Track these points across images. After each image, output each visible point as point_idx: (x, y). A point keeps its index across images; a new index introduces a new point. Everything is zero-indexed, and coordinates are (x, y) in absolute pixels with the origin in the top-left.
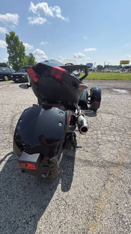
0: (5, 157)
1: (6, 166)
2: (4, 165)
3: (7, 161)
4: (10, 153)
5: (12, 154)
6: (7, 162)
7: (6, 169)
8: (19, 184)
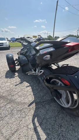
0: (34, 124)
1: (44, 130)
2: (42, 131)
3: (39, 125)
4: (33, 118)
5: (35, 117)
6: (41, 126)
7: (48, 132)
8: (69, 131)
